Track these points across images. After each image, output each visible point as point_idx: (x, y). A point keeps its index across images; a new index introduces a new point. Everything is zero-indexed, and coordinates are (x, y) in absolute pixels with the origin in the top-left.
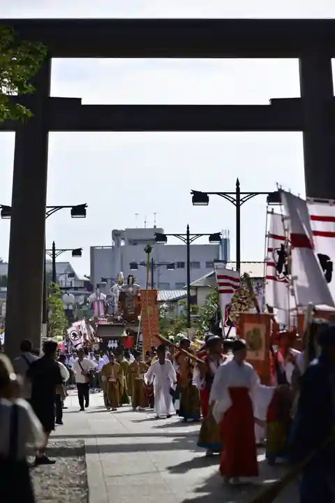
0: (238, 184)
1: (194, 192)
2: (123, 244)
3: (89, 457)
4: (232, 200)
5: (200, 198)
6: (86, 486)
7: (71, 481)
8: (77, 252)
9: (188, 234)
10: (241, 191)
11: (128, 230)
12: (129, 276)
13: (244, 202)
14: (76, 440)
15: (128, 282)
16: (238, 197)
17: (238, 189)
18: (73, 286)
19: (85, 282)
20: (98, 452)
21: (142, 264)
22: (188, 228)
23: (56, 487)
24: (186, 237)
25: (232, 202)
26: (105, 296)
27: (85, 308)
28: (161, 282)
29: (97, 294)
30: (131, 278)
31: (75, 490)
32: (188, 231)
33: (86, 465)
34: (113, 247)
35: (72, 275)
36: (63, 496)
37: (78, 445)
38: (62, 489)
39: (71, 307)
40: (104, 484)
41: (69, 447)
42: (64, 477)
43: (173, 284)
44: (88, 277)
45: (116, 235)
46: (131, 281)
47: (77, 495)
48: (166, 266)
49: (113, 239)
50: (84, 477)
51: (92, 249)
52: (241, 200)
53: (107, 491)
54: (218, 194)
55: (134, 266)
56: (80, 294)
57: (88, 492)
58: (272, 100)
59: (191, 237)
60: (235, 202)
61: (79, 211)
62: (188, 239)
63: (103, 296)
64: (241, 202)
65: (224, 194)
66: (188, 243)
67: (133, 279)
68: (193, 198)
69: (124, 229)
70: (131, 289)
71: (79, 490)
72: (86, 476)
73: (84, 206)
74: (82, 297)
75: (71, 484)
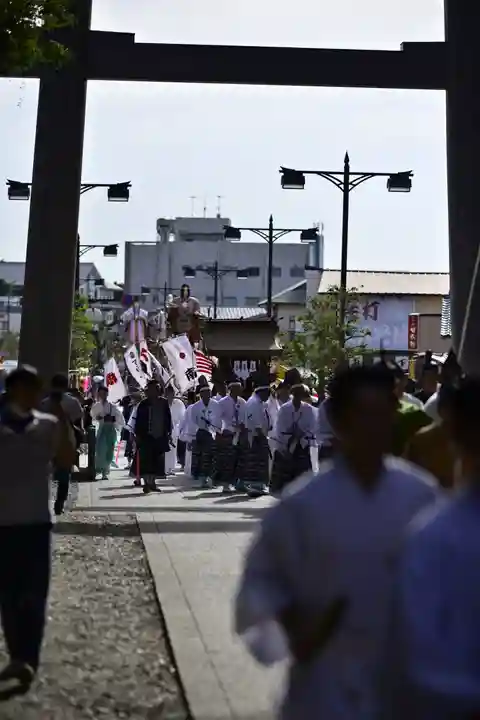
0: (347, 160)
1: (284, 170)
2: (172, 239)
3: (147, 537)
4: (338, 183)
5: (293, 178)
6: (150, 575)
7: (128, 568)
8: (111, 250)
9: (271, 229)
10: (351, 171)
11: (179, 219)
12: (184, 286)
13: (355, 185)
14: (124, 513)
15: (182, 295)
16: (346, 178)
17: (347, 167)
18: (99, 297)
19: (116, 293)
20: (159, 531)
21: (200, 268)
22: (271, 220)
23: (109, 576)
24: (267, 233)
25: (338, 185)
26: (147, 313)
27: (115, 329)
28: (225, 295)
29: (134, 311)
30: (186, 288)
31: (134, 581)
32: (271, 225)
33: (144, 548)
34: (157, 243)
35: (100, 282)
36: (120, 588)
37: (129, 521)
38: (117, 578)
39: (96, 328)
40: (174, 573)
41: (117, 524)
42: (116, 562)
43: (241, 299)
44: (120, 285)
45: (163, 226)
46: (186, 293)
47: (137, 587)
48: (235, 274)
49: (159, 232)
50: (146, 563)
51: (128, 245)
52: (351, 184)
53: (180, 583)
54: (319, 173)
55: (189, 271)
56: (108, 310)
57: (153, 584)
58: (405, 45)
59: (274, 233)
60: (342, 186)
61: (119, 191)
62: (271, 237)
63: (144, 313)
64: (350, 187)
65: (327, 173)
66: (271, 242)
67: (188, 291)
68: (283, 177)
69: (174, 218)
70: (185, 305)
71: (140, 581)
72: (147, 562)
73: (127, 185)
74: (111, 313)
75: (128, 572)
